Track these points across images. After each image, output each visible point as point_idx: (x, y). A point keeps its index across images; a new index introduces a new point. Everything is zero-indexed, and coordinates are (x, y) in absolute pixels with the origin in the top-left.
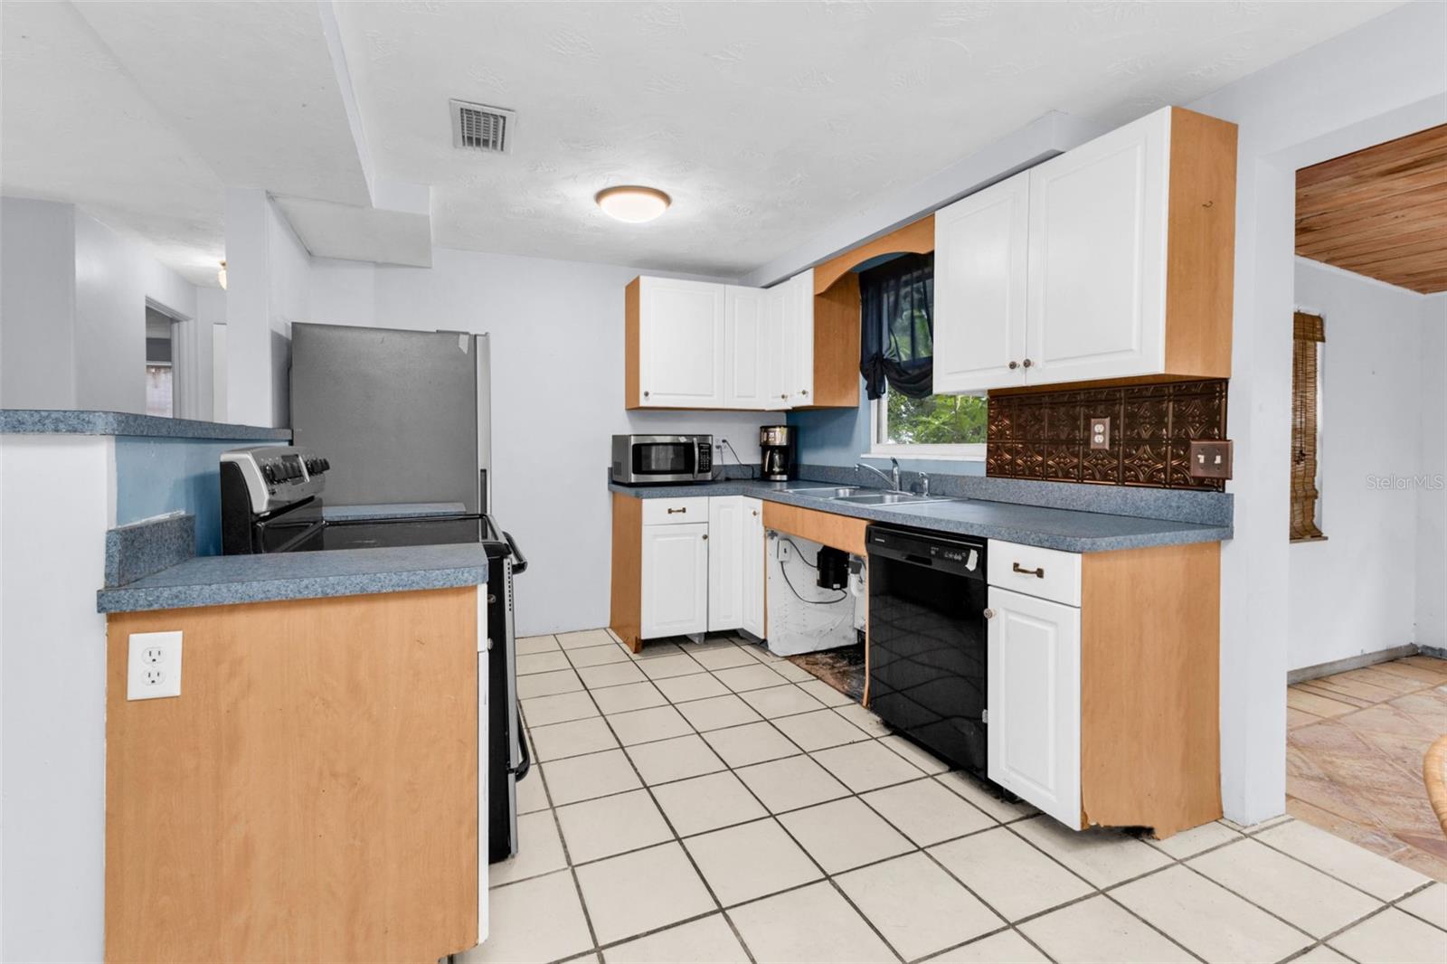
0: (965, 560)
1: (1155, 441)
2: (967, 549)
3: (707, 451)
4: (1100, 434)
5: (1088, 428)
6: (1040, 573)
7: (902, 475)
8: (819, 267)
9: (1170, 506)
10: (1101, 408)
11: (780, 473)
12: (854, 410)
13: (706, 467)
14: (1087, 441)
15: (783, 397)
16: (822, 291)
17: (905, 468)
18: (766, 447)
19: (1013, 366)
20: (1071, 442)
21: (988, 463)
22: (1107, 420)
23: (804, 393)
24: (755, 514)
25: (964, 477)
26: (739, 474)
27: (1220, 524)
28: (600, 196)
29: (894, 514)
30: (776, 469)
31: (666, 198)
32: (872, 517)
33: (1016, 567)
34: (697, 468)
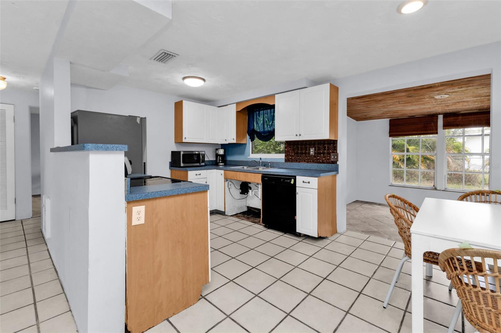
0: (291, 181)
1: (324, 153)
2: (291, 179)
3: (204, 156)
4: (312, 152)
5: (309, 150)
6: (309, 183)
7: (262, 162)
8: (238, 104)
9: (327, 167)
10: (312, 146)
11: (221, 163)
12: (245, 144)
13: (204, 161)
14: (309, 153)
15: (226, 140)
16: (239, 110)
17: (263, 160)
18: (217, 155)
19: (297, 135)
20: (305, 153)
21: (285, 159)
22: (314, 148)
23: (233, 139)
24: (221, 174)
25: (279, 162)
26: (208, 163)
27: (336, 170)
28: (184, 78)
29: (270, 172)
30: (220, 162)
31: (204, 80)
32: (264, 173)
33: (303, 182)
34: (201, 161)
